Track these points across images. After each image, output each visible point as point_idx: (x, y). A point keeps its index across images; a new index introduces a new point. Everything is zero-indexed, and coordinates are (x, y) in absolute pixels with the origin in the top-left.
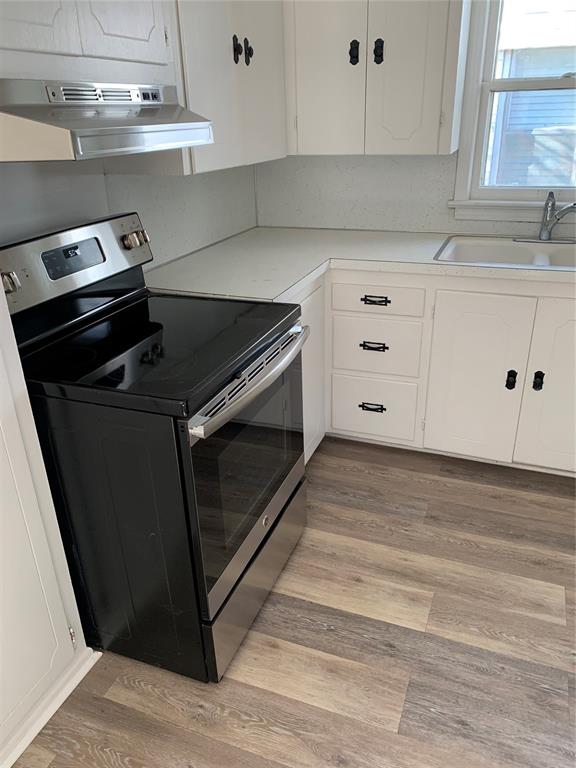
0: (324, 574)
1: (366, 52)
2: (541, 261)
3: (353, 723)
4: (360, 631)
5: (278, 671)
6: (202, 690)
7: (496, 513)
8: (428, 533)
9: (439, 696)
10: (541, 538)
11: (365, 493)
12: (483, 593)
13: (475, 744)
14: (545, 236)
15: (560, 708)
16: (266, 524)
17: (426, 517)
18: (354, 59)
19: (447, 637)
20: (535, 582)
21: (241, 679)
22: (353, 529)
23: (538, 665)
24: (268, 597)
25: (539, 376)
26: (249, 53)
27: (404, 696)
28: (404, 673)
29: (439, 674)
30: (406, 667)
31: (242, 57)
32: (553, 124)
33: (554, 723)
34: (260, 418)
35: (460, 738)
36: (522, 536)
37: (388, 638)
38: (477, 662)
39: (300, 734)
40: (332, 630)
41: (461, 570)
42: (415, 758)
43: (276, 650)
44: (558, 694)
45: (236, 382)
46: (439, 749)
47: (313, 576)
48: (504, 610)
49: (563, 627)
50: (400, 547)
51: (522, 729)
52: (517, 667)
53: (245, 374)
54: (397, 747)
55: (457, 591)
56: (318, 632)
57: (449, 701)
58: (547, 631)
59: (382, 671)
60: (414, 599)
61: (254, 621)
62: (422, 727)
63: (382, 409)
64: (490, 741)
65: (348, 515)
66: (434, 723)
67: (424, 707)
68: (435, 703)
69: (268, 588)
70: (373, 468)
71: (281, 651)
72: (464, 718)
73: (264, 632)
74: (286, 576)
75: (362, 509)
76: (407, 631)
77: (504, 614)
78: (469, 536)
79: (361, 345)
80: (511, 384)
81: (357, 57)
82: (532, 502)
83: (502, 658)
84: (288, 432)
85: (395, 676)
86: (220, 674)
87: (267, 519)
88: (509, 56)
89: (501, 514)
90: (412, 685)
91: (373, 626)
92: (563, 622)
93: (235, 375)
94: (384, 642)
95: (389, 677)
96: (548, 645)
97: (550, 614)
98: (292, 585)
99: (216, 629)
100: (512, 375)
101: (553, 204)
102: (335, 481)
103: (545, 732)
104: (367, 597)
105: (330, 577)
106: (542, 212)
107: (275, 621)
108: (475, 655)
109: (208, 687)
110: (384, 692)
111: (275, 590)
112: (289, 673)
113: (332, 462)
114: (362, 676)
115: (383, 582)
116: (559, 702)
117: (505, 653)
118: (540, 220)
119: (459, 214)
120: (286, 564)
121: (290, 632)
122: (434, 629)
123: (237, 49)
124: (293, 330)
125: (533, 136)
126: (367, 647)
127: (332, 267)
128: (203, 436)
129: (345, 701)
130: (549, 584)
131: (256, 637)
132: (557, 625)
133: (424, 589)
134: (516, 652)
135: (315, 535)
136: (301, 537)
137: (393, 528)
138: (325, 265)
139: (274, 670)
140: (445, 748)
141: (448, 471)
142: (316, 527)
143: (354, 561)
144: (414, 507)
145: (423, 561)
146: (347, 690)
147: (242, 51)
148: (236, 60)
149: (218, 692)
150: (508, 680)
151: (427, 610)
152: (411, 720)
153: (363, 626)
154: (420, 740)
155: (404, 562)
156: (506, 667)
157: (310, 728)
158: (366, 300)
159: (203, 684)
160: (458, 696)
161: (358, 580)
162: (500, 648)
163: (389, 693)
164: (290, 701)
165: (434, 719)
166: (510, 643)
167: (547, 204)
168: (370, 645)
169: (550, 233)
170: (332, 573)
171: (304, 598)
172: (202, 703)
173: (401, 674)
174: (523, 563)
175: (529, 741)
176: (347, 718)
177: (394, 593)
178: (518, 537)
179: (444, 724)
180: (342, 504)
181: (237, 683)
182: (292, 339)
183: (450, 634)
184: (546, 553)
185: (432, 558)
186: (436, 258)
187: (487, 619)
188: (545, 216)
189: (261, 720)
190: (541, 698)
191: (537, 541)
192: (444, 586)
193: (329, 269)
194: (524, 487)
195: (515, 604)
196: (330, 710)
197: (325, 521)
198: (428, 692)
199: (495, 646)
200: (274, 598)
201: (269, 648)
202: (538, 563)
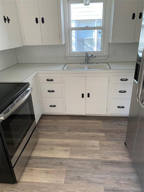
0: (44, 149)
1: (40, 20)
2: (86, 68)
3: (53, 184)
4: (54, 161)
5: (33, 176)
6: (13, 186)
7: (83, 127)
8: (68, 134)
9: (73, 172)
10: (93, 131)
11: (53, 127)
12: (81, 146)
13: (82, 181)
14: (86, 63)
15: (99, 168)
16: (26, 139)
17: (68, 130)
18: (37, 22)
19: (74, 158)
21: (23, 181)
22: (51, 137)
23: (94, 160)
24: (29, 158)
25: (89, 94)
26: (9, 20)
27: (65, 174)
28: (65, 169)
29: (73, 167)
30: (65, 167)
31: (7, 21)
33: (98, 172)
34: (21, 113)
35: (79, 181)
36: (89, 131)
37: (61, 161)
38: (81, 162)
39: (40, 190)
40: (47, 162)
41: (76, 141)
42: (69, 188)
43: (32, 171)
44: (99, 165)
45: (12, 104)
46: (74, 185)
47: (41, 150)
48: (86, 149)
49: (99, 150)
50: (62, 139)
51: (92, 175)
52: (90, 161)
53: (15, 102)
54: (64, 187)
55: (76, 147)
56: (43, 164)
57: (75, 173)
58: (96, 152)
59: (59, 169)
60: (66, 151)
61: (26, 165)
62: (70, 181)
63: (55, 106)
64: (85, 179)
65: (49, 133)
66: (72, 179)
67: (70, 176)
68: (72, 174)
69: (29, 156)
70: (54, 121)
71: (33, 171)
72: (79, 176)
73: (29, 167)
74: (34, 151)
75: (52, 131)
76: (65, 159)
77: (86, 150)
78: (77, 133)
79: (48, 91)
80: (83, 97)
81: (38, 22)
82: (91, 123)
83: (86, 160)
84: (30, 115)
85: (63, 170)
86: (17, 180)
87: (26, 138)
88: (76, 21)
89: (84, 127)
90: (67, 171)
91: (56, 159)
92: (99, 149)
93: (12, 102)
94: (60, 162)
95: (61, 171)
96: (96, 155)
97: (96, 147)
98: (36, 154)
99: (15, 169)
100: (83, 94)
101: (87, 55)
102: (45, 126)
103: (97, 174)
104: (55, 152)
105: (45, 150)
106: (85, 57)
107: (31, 163)
109: (14, 185)
110: (60, 174)
111: (31, 156)
112: (36, 176)
113: (44, 121)
114: (55, 172)
115: (59, 148)
116: (99, 167)
117: (87, 158)
118: (85, 59)
119: (67, 58)
120: (34, 149)
121: (36, 165)
122: (71, 157)
123: (5, 19)
124: (28, 89)
125: (84, 40)
126: (56, 165)
127: (38, 73)
128: (3, 119)
129: (51, 179)
130: (96, 141)
131: (27, 169)
132: (98, 150)
133: (68, 148)
134: (89, 158)
135: (41, 140)
136: (37, 141)
137: (60, 135)
138: (36, 72)
139: (32, 176)
140: (75, 184)
141: (72, 119)
142: (41, 138)
143: (51, 145)
144: (65, 129)
145: (67, 141)
146: (51, 176)
147: (6, 20)
148: (5, 22)
149: (17, 185)
150: (88, 165)
151: (69, 153)
152: (67, 179)
153: (54, 160)
154: (69, 184)
155: (63, 142)
156: (88, 162)
157: (42, 188)
158: (47, 80)
159: (13, 184)
160: (77, 171)
161: (52, 149)
162: (86, 158)
163: (62, 174)
164: (37, 183)
165: (72, 178)
166: (88, 156)
167: (86, 55)
168: (56, 164)
169: (88, 62)
170: (46, 149)
171: (39, 156)
172: (13, 189)
173: (64, 169)
174: (90, 137)
175: (93, 177)
176: (52, 183)
177: (61, 150)
178: (88, 131)
179: (75, 178)
180: (48, 131)
181: (22, 182)
182: (28, 91)
183: (75, 157)
184: (94, 134)
185: (70, 140)
186: (63, 69)
187: (83, 152)
188: (86, 58)
189: (30, 190)
190: (95, 167)
191: (92, 132)
192: (72, 146)
193: (37, 73)
194: (89, 120)
195: (89, 147)
196: (47, 182)
197: (43, 136)
198: (71, 172)
199: (85, 158)
200: (31, 158)
201: (31, 171)
202: (93, 137)
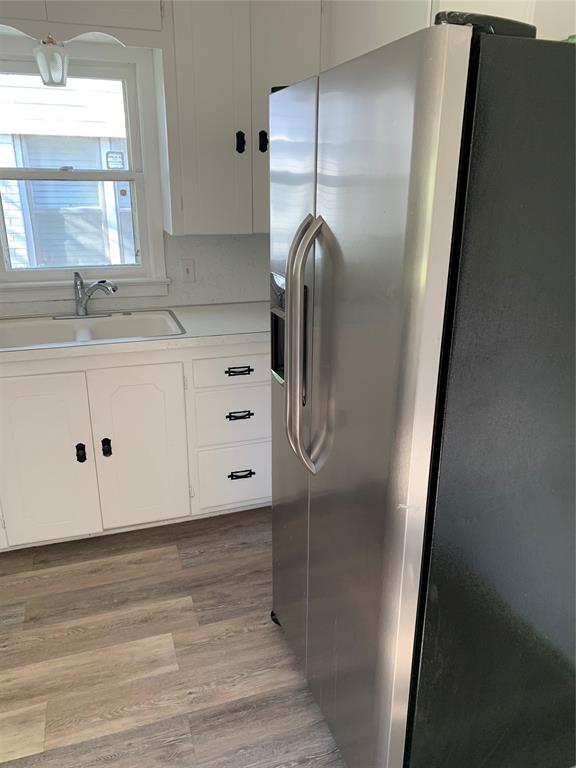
2: (83, 337)
7: (98, 587)
8: (31, 638)
10: (144, 595)
12: (98, 677)
14: (81, 312)
15: (187, 753)
17: (25, 622)
20: (147, 640)
23: (161, 722)
25: (106, 443)
32: (77, 205)
36: (127, 600)
38: (104, 753)
41: (71, 663)
44: (183, 740)
48: (121, 684)
49: (177, 672)
52: (142, 735)
55: (72, 687)
58: (163, 684)
60: (25, 721)
76: (22, 762)
77: (121, 688)
78: (74, 623)
80: (82, 457)
82: (130, 562)
83: (127, 735)
88: (18, 142)
89: (103, 586)
92: (175, 667)
96: (166, 697)
97: (163, 665)
100: (81, 448)
106: (73, 290)
108: (100, 747)
116: (185, 747)
117: (128, 727)
118: (74, 298)
122: (55, 742)
125: (61, 215)
130: (158, 637)
132: (171, 673)
134: (138, 721)
141: (42, 561)
144: (11, 617)
145: (29, 673)
150: (136, 754)
151: (42, 726)
156: (132, 741)
162: (123, 725)
166: (133, 714)
167: (76, 283)
169: (86, 309)
174: (132, 627)
178: (124, 602)
183: (73, 738)
184: (150, 607)
185: (38, 665)
187: (106, 702)
188: (77, 293)
190: (169, 753)
192: (56, 689)
194: (120, 551)
195: (131, 672)
202: (145, 621)
